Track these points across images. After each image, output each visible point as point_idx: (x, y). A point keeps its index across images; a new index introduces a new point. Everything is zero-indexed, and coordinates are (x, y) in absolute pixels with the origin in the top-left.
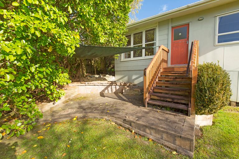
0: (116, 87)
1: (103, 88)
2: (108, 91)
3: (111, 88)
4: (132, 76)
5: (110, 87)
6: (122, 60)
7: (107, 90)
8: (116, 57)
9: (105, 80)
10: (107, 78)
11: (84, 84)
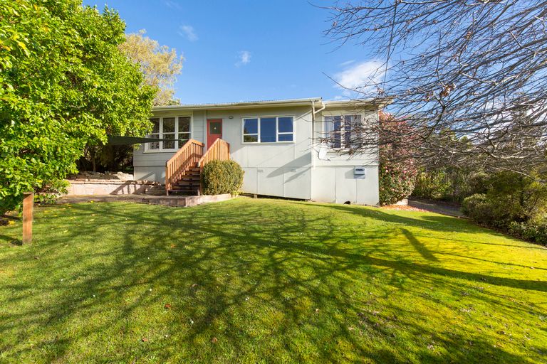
0: (135, 187)
1: (114, 188)
2: (123, 191)
3: (128, 188)
4: (161, 173)
5: (127, 186)
6: (146, 151)
7: (121, 191)
8: (136, 147)
9: (117, 178)
10: (119, 177)
11: (83, 182)
